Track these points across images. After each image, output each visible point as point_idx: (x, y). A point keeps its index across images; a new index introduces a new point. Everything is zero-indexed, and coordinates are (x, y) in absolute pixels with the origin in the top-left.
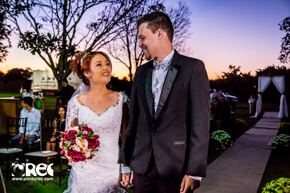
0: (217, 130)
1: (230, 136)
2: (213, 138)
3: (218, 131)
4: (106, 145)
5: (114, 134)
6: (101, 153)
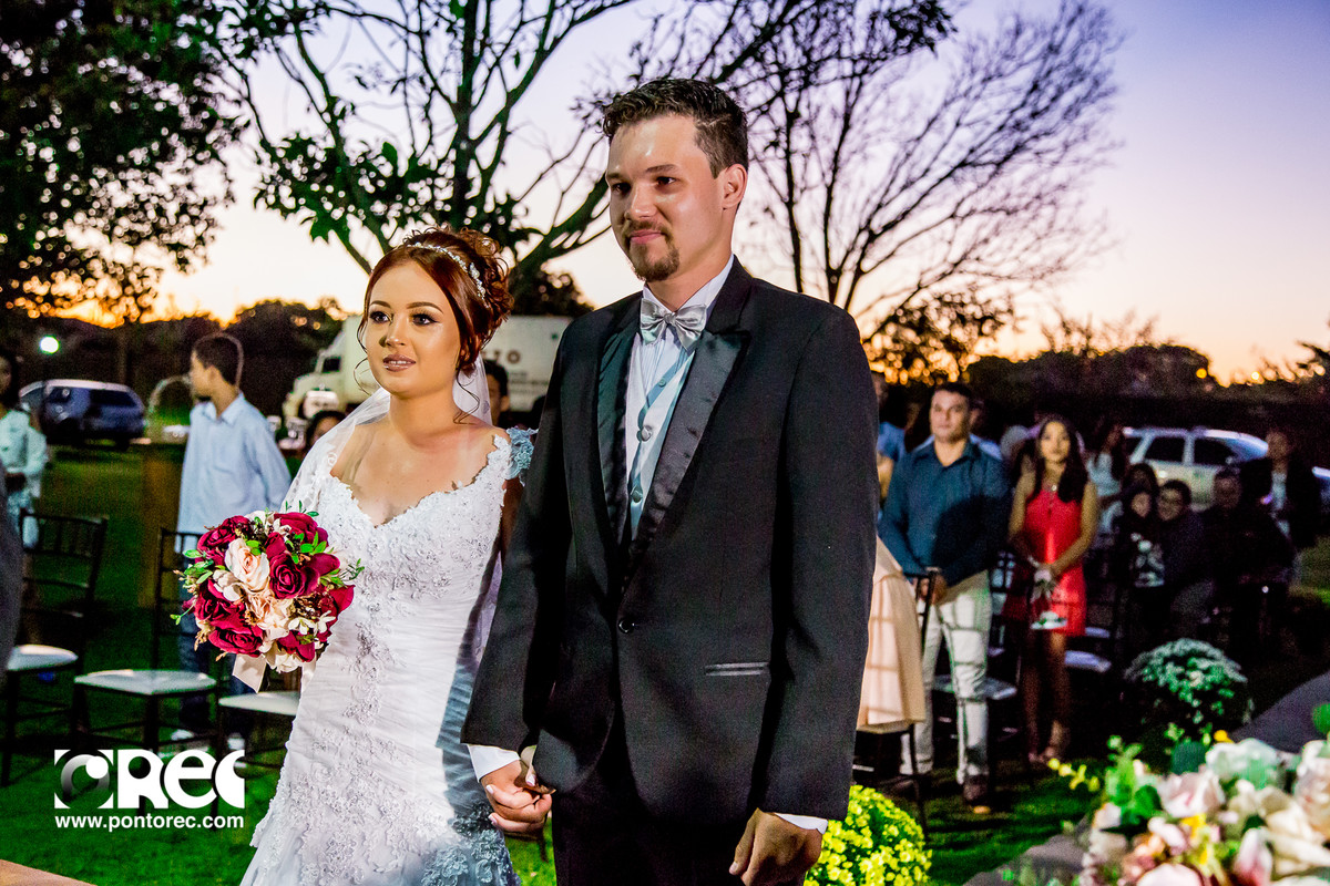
0: (1174, 639)
1: (1241, 672)
2: (1151, 677)
3: (1182, 646)
4: (397, 650)
5: (442, 610)
6: (378, 687)
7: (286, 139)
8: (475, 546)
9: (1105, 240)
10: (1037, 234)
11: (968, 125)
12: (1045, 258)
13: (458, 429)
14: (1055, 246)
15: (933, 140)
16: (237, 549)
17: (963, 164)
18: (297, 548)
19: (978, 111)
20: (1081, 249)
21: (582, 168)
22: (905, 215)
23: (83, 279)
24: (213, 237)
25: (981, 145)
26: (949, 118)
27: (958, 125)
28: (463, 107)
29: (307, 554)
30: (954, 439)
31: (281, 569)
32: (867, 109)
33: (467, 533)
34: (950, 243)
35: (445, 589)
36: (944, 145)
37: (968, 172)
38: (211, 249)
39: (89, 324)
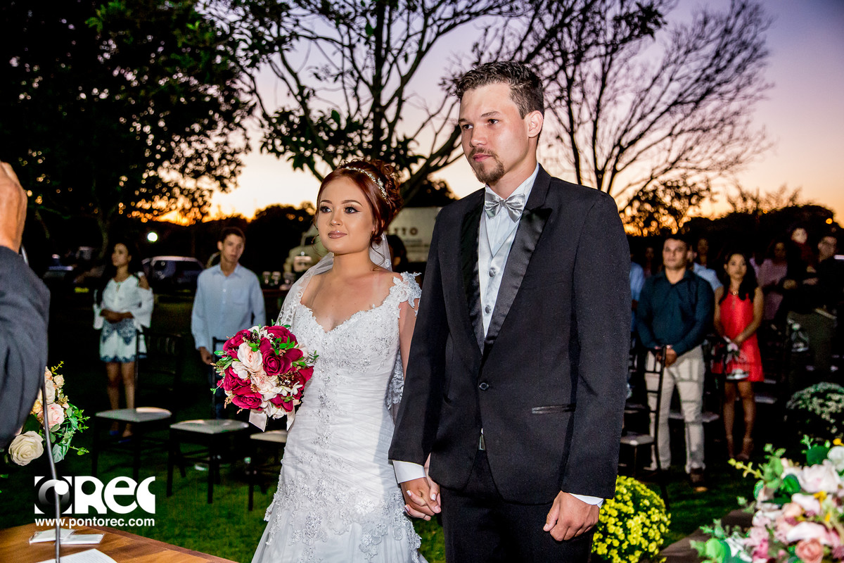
2: (803, 406)
4: (341, 404)
5: (365, 380)
6: (331, 426)
7: (277, 112)
8: (383, 342)
9: (764, 144)
10: (722, 142)
11: (678, 80)
12: (728, 157)
13: (373, 274)
14: (734, 149)
15: (656, 90)
16: (244, 349)
17: (675, 103)
18: (278, 346)
19: (683, 70)
20: (750, 150)
21: (447, 119)
22: (641, 136)
23: (169, 198)
24: (240, 171)
25: (686, 91)
26: (666, 76)
27: (671, 80)
28: (376, 88)
29: (283, 349)
30: (677, 268)
31: (270, 358)
32: (616, 74)
33: (379, 333)
34: (669, 151)
35: (367, 367)
36: (663, 93)
37: (679, 108)
38: (239, 179)
39: (175, 224)
